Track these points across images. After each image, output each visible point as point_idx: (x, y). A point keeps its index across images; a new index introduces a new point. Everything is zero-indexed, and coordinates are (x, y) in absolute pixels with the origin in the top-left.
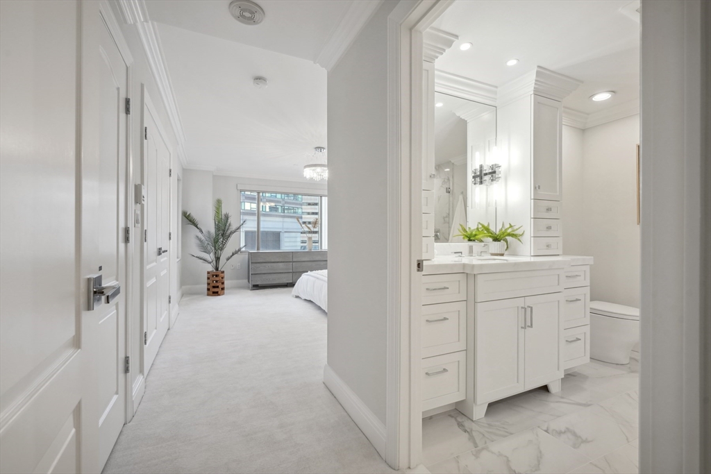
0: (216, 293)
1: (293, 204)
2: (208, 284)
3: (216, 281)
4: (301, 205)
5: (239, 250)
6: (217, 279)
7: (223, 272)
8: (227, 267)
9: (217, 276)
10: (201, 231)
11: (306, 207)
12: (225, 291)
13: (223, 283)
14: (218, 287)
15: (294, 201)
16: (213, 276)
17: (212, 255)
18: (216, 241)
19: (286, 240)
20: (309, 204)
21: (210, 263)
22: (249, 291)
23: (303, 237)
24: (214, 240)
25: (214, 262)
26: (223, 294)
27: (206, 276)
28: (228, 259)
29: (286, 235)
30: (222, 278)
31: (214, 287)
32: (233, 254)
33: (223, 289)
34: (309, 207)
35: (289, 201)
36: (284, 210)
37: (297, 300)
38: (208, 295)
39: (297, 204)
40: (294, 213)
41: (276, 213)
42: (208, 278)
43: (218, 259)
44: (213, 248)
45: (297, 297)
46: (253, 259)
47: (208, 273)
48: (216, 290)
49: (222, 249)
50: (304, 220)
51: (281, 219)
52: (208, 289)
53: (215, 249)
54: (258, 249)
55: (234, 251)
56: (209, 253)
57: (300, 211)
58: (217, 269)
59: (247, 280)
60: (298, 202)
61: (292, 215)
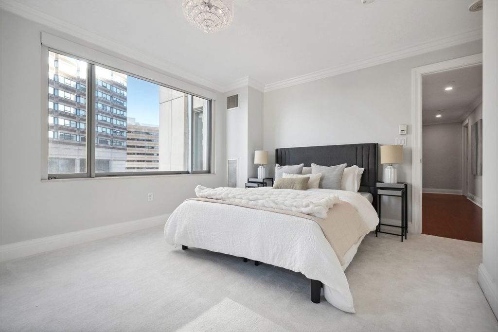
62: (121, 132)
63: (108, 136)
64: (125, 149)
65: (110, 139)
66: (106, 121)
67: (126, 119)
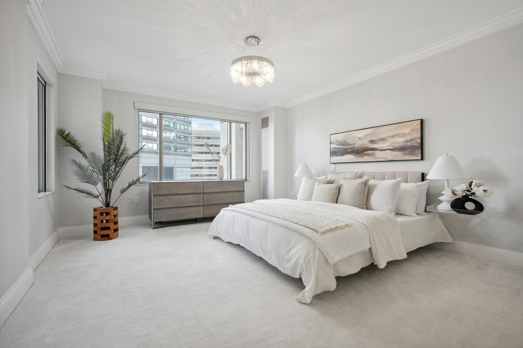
0: (106, 237)
1: (184, 144)
2: (95, 225)
3: (107, 221)
4: (191, 145)
5: (138, 180)
6: (108, 218)
7: (116, 209)
8: (122, 201)
9: (107, 214)
10: (85, 155)
11: (194, 147)
12: (120, 232)
13: (116, 223)
14: (108, 228)
15: (185, 142)
16: (102, 214)
17: (100, 186)
18: (105, 169)
19: (178, 174)
20: (197, 145)
21: (97, 197)
22: (151, 230)
23: (192, 172)
24: (103, 166)
25: (103, 196)
26: (117, 237)
27: (91, 214)
28: (123, 191)
29: (178, 170)
30: (115, 216)
31: (103, 229)
32: (130, 185)
33: (116, 230)
34: (197, 147)
35: (180, 142)
36: (176, 149)
37: (216, 241)
38: (95, 239)
39: (188, 144)
40: (185, 151)
41: (170, 152)
42: (95, 218)
43: (108, 192)
44: (101, 177)
45: (215, 238)
46: (156, 191)
47: (95, 210)
48: (106, 232)
49: (114, 179)
50: (193, 158)
51: (174, 157)
52: (95, 232)
53: (104, 178)
54: (160, 180)
55: (131, 181)
56: (95, 184)
57: (190, 150)
58: (107, 205)
59: (148, 216)
60: (188, 143)
61: (183, 153)
62: (185, 137)
63: (172, 142)
64: (191, 156)
65: (174, 145)
66: (169, 126)
67: (191, 123)
